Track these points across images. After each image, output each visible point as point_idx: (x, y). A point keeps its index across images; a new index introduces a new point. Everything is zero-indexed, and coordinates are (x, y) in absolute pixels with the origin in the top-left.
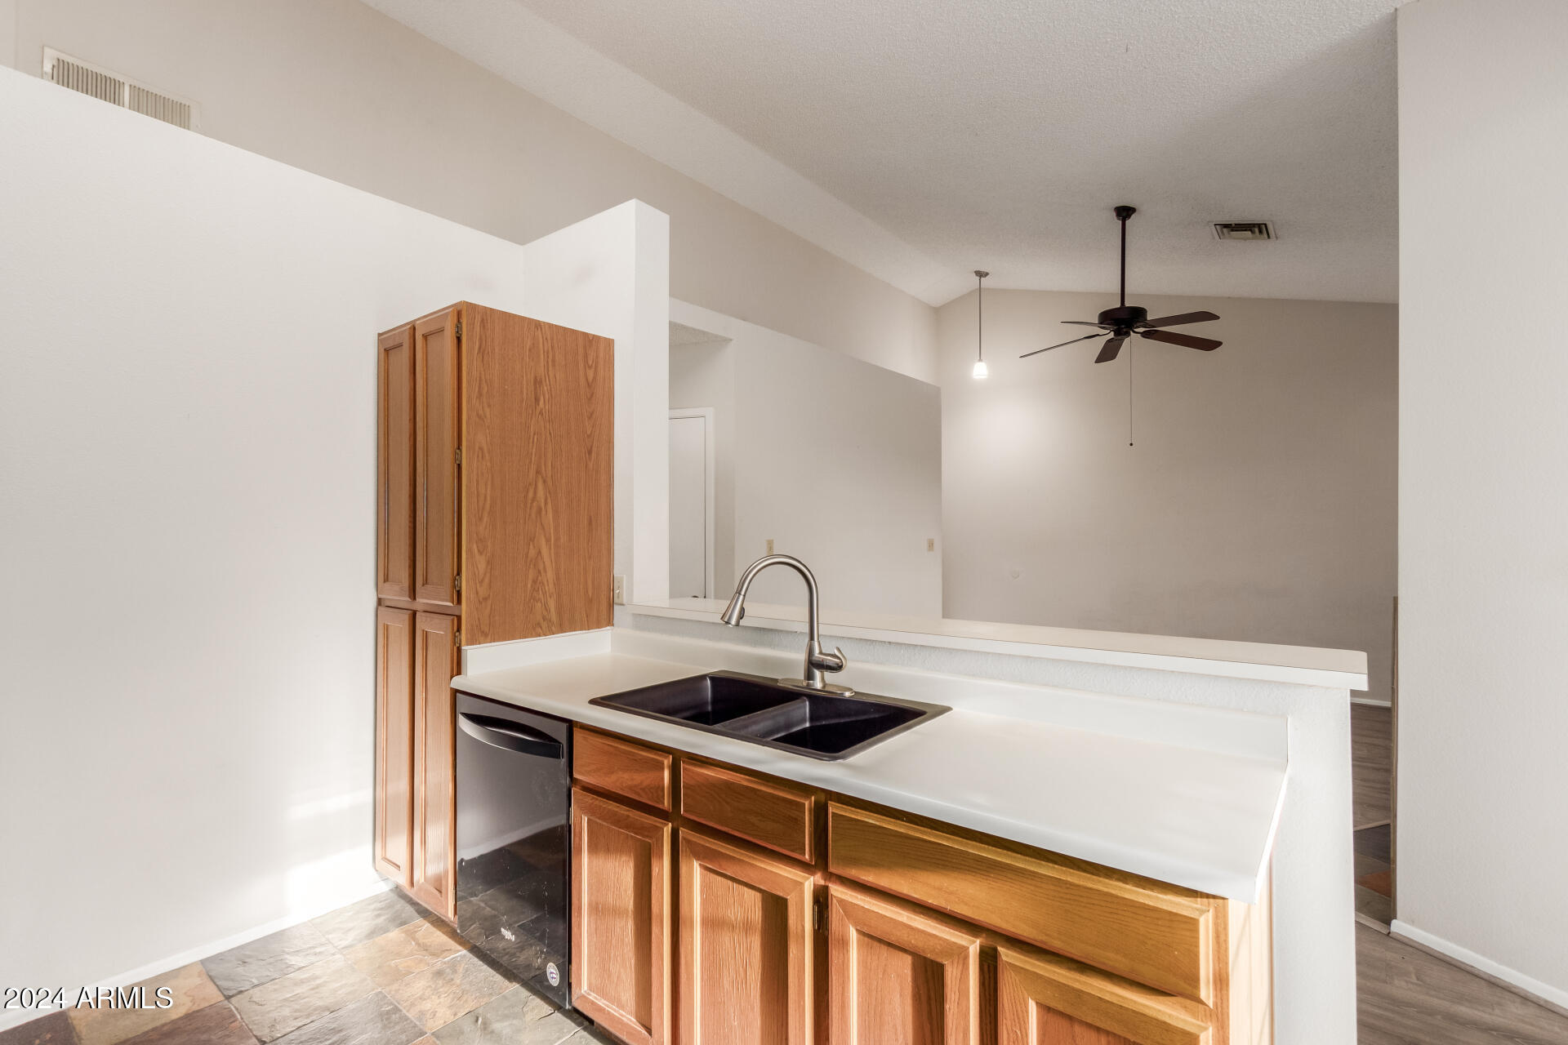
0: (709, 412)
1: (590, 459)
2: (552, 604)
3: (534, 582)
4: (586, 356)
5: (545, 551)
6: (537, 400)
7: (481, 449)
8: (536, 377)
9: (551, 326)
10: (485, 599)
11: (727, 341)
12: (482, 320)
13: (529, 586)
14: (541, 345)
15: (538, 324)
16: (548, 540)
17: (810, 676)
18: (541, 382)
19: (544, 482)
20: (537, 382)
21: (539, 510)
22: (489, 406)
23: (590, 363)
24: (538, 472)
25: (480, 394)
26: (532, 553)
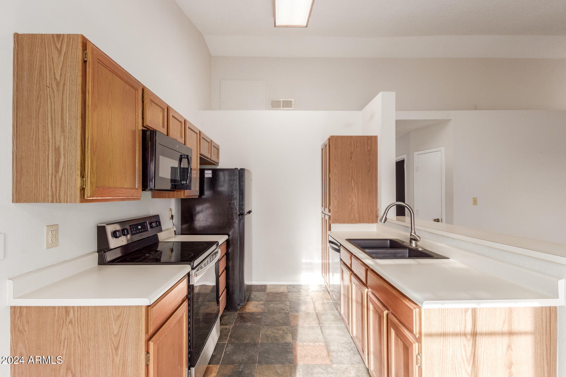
0: (443, 149)
1: (369, 173)
2: (357, 215)
3: (351, 208)
4: (368, 143)
5: (354, 200)
6: (351, 158)
7: (335, 173)
8: (351, 152)
9: (356, 136)
10: (337, 212)
11: (449, 120)
12: (335, 140)
13: (349, 209)
14: (353, 142)
15: (352, 137)
16: (355, 197)
17: (411, 242)
18: (353, 153)
19: (354, 180)
20: (352, 153)
21: (352, 189)
22: (337, 161)
23: (369, 145)
24: (352, 178)
25: (335, 159)
26: (350, 200)
